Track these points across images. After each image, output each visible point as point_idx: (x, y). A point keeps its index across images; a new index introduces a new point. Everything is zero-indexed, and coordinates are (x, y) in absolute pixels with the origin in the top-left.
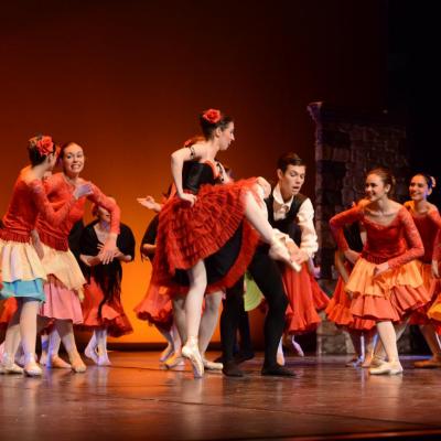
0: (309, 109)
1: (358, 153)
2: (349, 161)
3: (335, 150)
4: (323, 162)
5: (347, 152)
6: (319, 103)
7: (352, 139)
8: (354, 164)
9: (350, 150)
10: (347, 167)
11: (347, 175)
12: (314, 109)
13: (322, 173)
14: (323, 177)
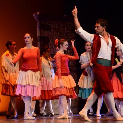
0: (34, 15)
1: (54, 33)
2: (51, 36)
3: (45, 32)
4: (40, 37)
5: (50, 33)
6: (38, 13)
7: (52, 27)
8: (53, 37)
9: (51, 32)
10: (50, 39)
11: (50, 42)
12: (36, 15)
13: (40, 41)
14: (41, 43)
